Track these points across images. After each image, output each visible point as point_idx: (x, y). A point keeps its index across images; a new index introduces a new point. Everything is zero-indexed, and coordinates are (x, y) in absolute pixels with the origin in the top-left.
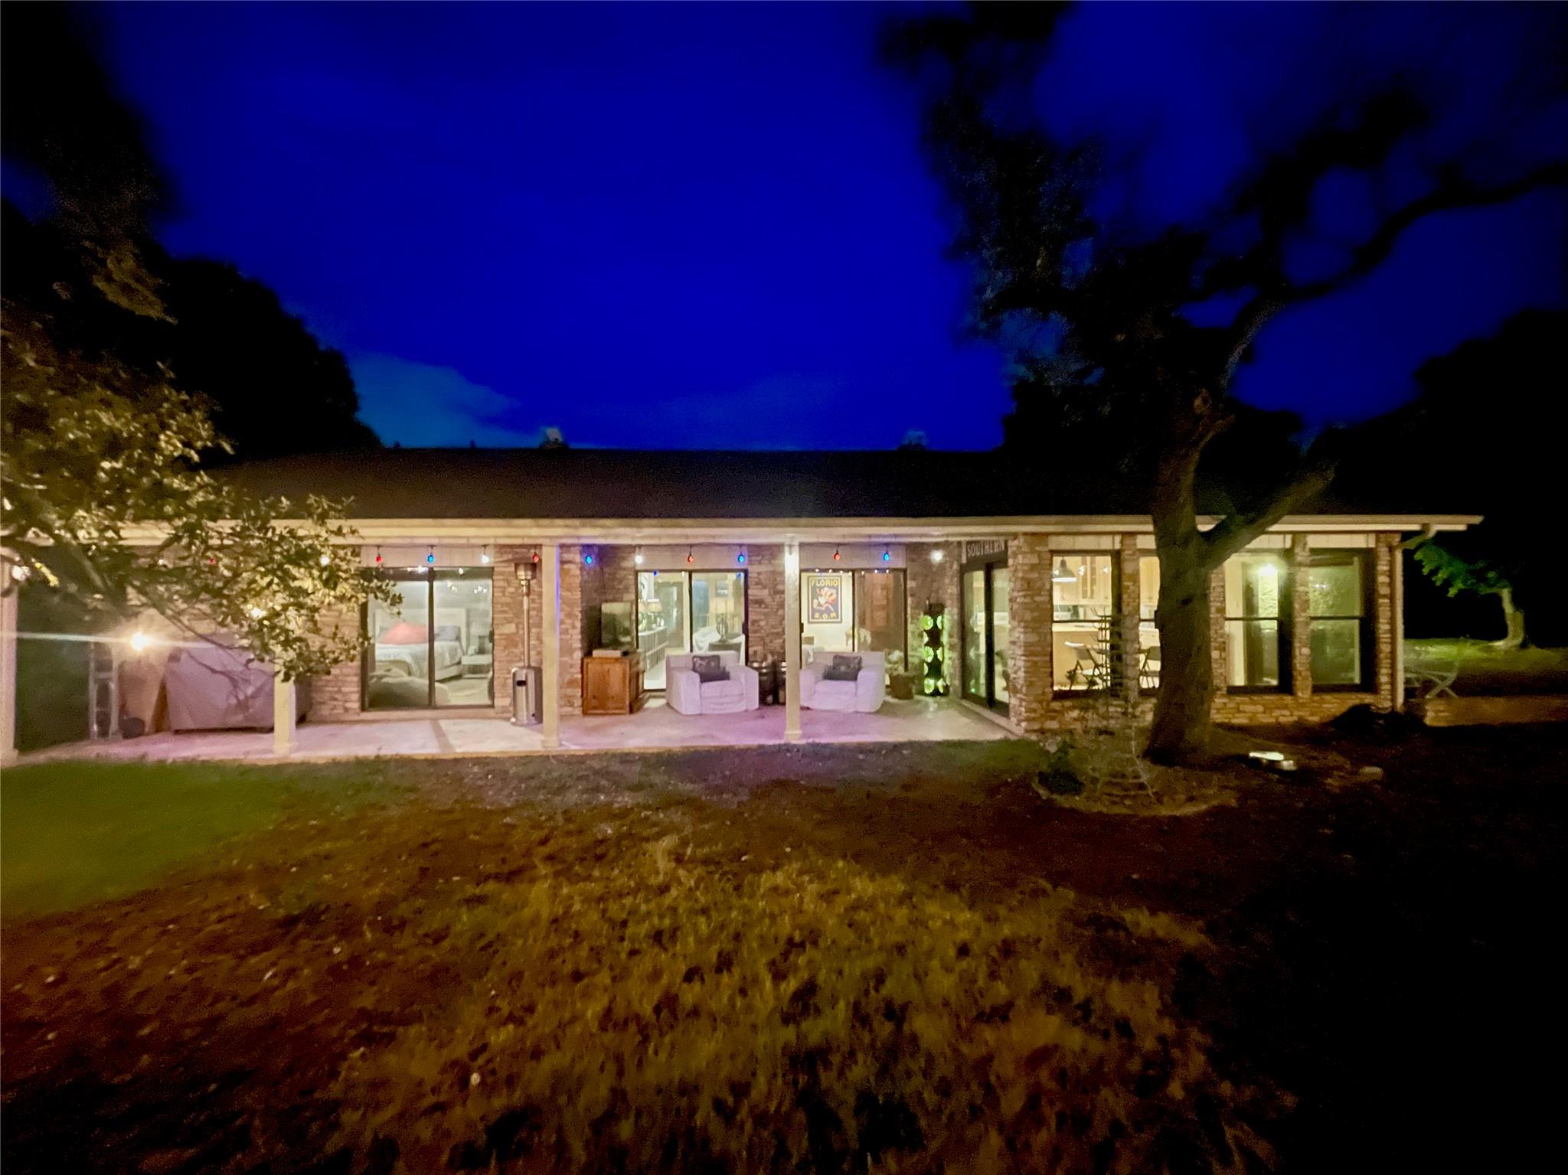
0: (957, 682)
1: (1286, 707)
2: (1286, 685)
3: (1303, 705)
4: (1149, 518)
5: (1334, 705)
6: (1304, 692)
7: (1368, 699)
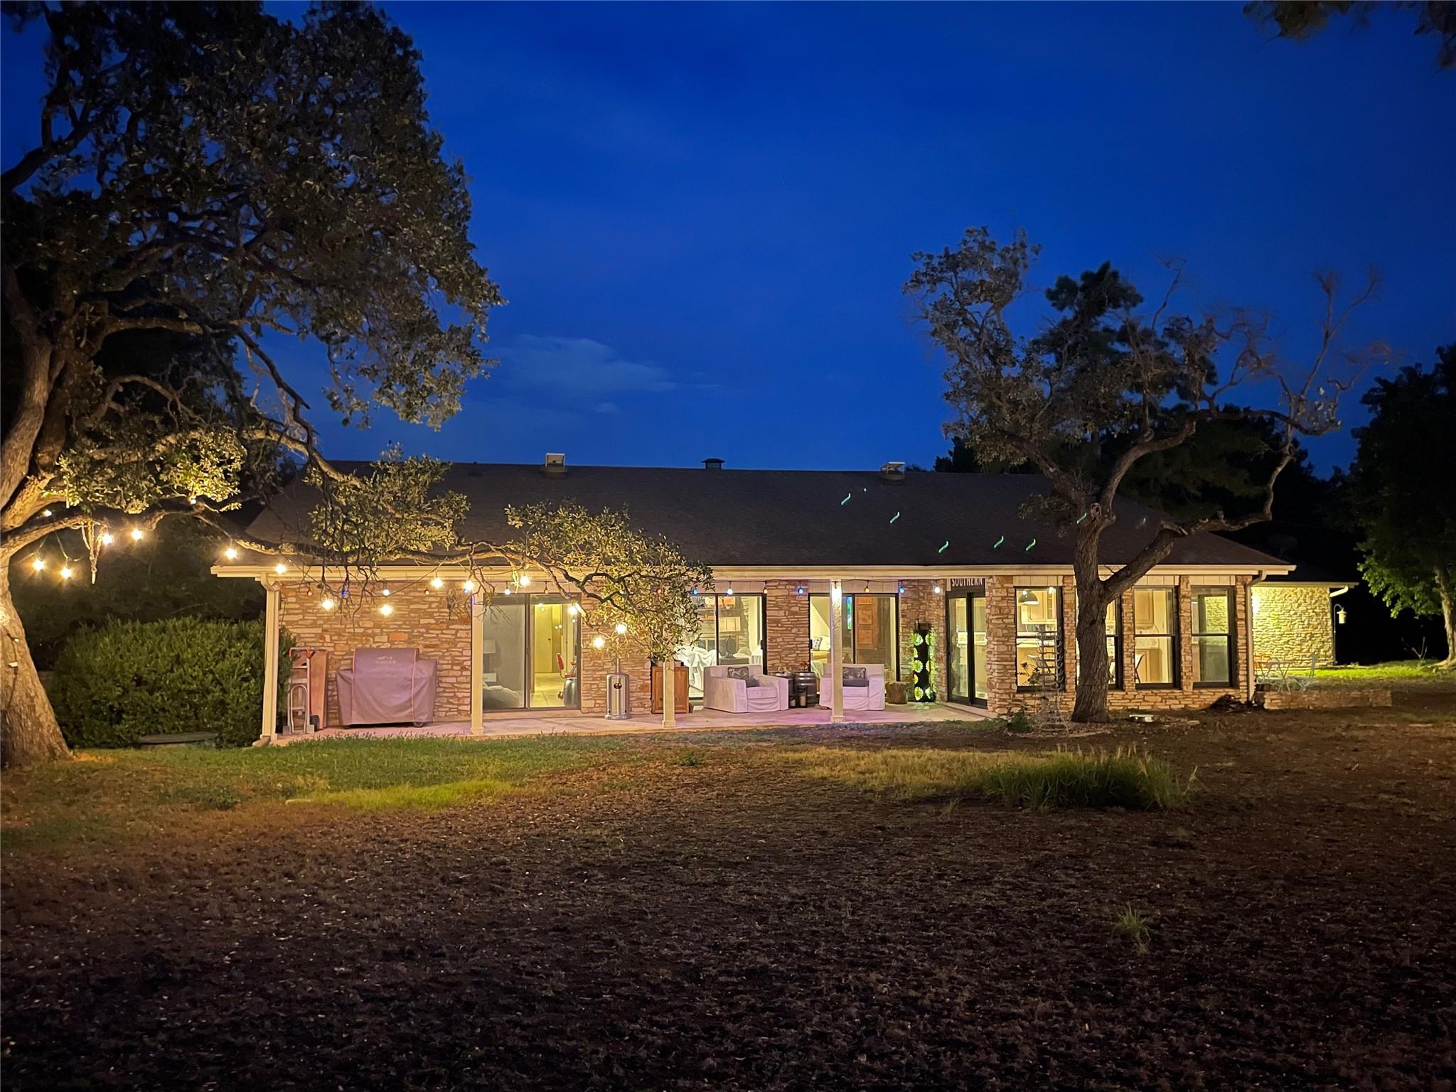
0: (944, 689)
1: (1176, 698)
2: (1177, 683)
3: (1187, 696)
4: (1072, 566)
5: (1210, 697)
6: (1188, 689)
7: (1231, 692)
